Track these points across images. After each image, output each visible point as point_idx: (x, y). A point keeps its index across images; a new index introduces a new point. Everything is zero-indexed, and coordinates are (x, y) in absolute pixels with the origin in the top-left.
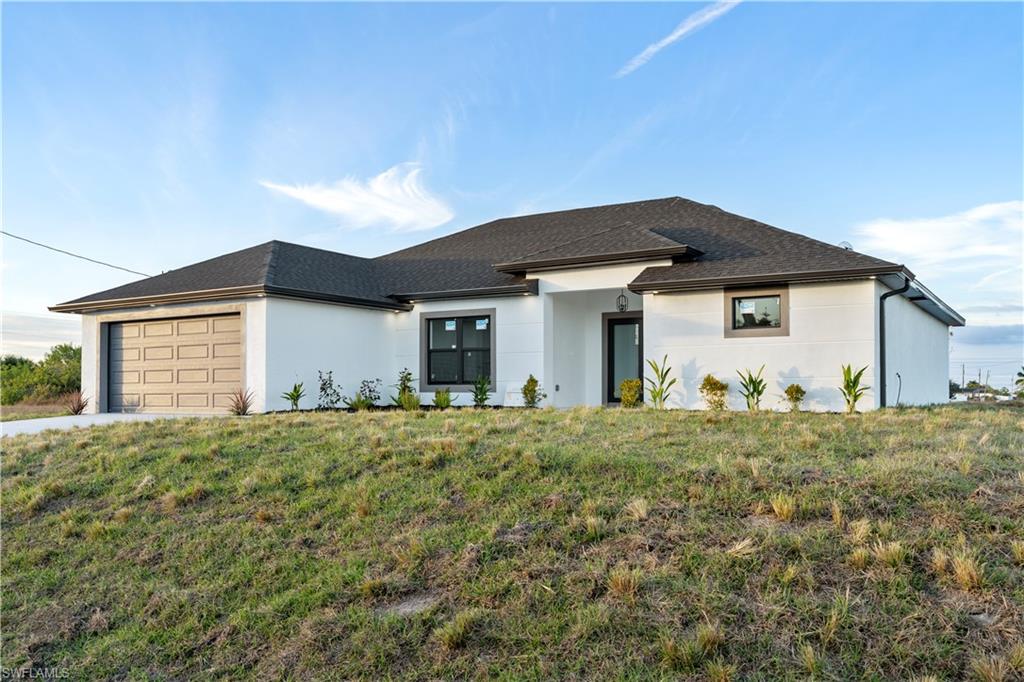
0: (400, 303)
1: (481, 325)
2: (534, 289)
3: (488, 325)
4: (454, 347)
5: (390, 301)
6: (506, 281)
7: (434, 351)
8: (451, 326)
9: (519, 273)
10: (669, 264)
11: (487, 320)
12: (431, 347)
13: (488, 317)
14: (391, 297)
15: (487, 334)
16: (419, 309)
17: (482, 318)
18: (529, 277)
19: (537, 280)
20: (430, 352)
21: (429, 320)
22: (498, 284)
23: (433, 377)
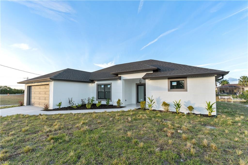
0: (92, 81)
1: (109, 86)
2: (120, 78)
3: (110, 86)
4: (103, 91)
5: (90, 81)
6: (114, 77)
7: (99, 92)
8: (103, 86)
9: (117, 75)
10: (152, 72)
11: (110, 85)
12: (99, 91)
13: (110, 84)
14: (90, 80)
15: (110, 88)
16: (96, 82)
17: (109, 85)
18: (119, 76)
19: (121, 76)
20: (98, 92)
21: (98, 85)
22: (112, 77)
23: (99, 97)
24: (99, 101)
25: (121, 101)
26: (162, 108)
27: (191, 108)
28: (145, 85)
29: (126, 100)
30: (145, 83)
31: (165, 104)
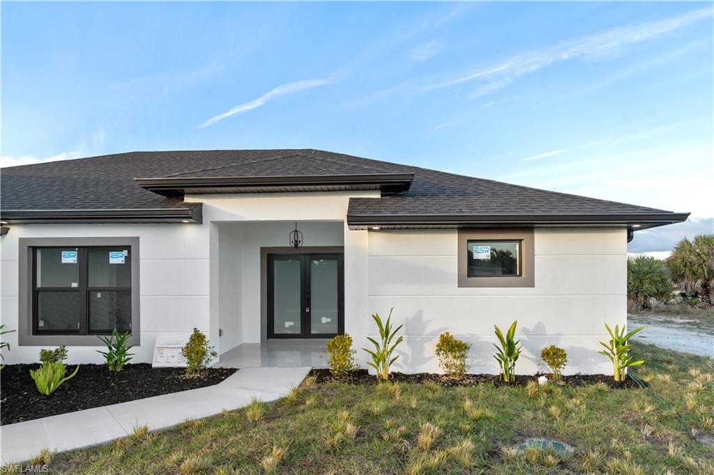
1: (117, 259)
2: (196, 216)
3: (128, 259)
4: (75, 285)
6: (154, 203)
7: (44, 290)
8: (69, 258)
9: (173, 193)
11: (125, 253)
12: (39, 285)
13: (128, 248)
15: (126, 270)
16: (18, 233)
17: (118, 248)
18: (188, 200)
19: (201, 204)
20: (36, 292)
21: (35, 249)
22: (144, 206)
23: (41, 324)
24: (48, 348)
25: (213, 342)
26: (435, 365)
27: (554, 355)
28: (343, 254)
29: (220, 333)
30: (343, 248)
31: (450, 345)
